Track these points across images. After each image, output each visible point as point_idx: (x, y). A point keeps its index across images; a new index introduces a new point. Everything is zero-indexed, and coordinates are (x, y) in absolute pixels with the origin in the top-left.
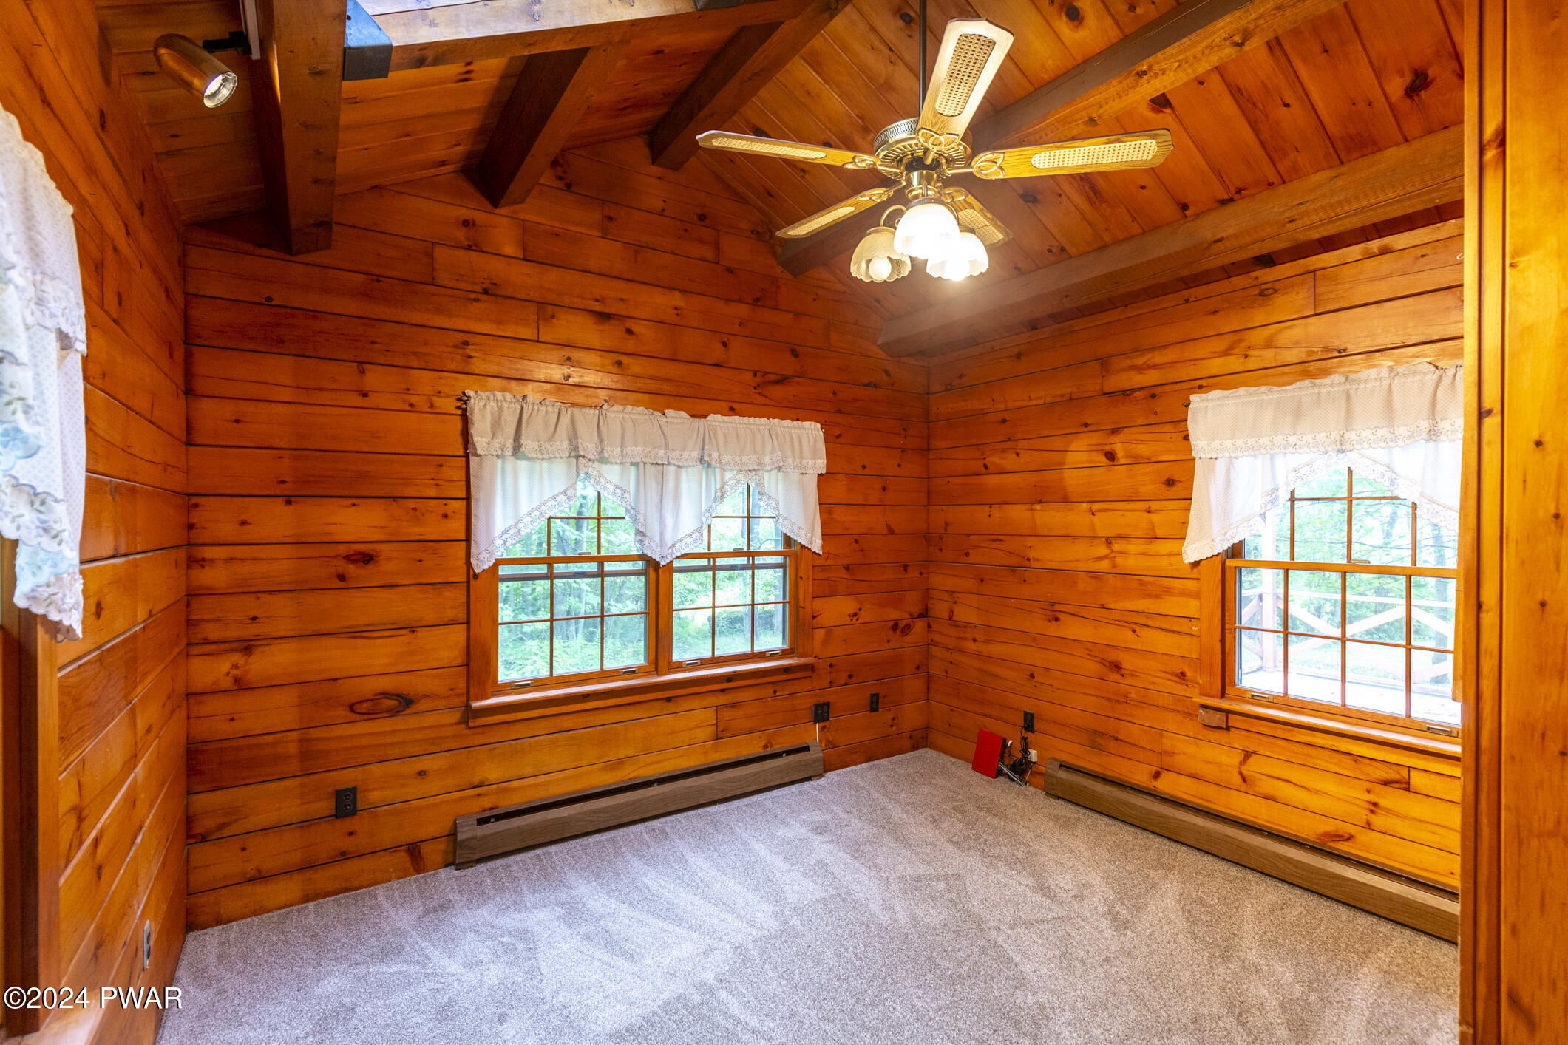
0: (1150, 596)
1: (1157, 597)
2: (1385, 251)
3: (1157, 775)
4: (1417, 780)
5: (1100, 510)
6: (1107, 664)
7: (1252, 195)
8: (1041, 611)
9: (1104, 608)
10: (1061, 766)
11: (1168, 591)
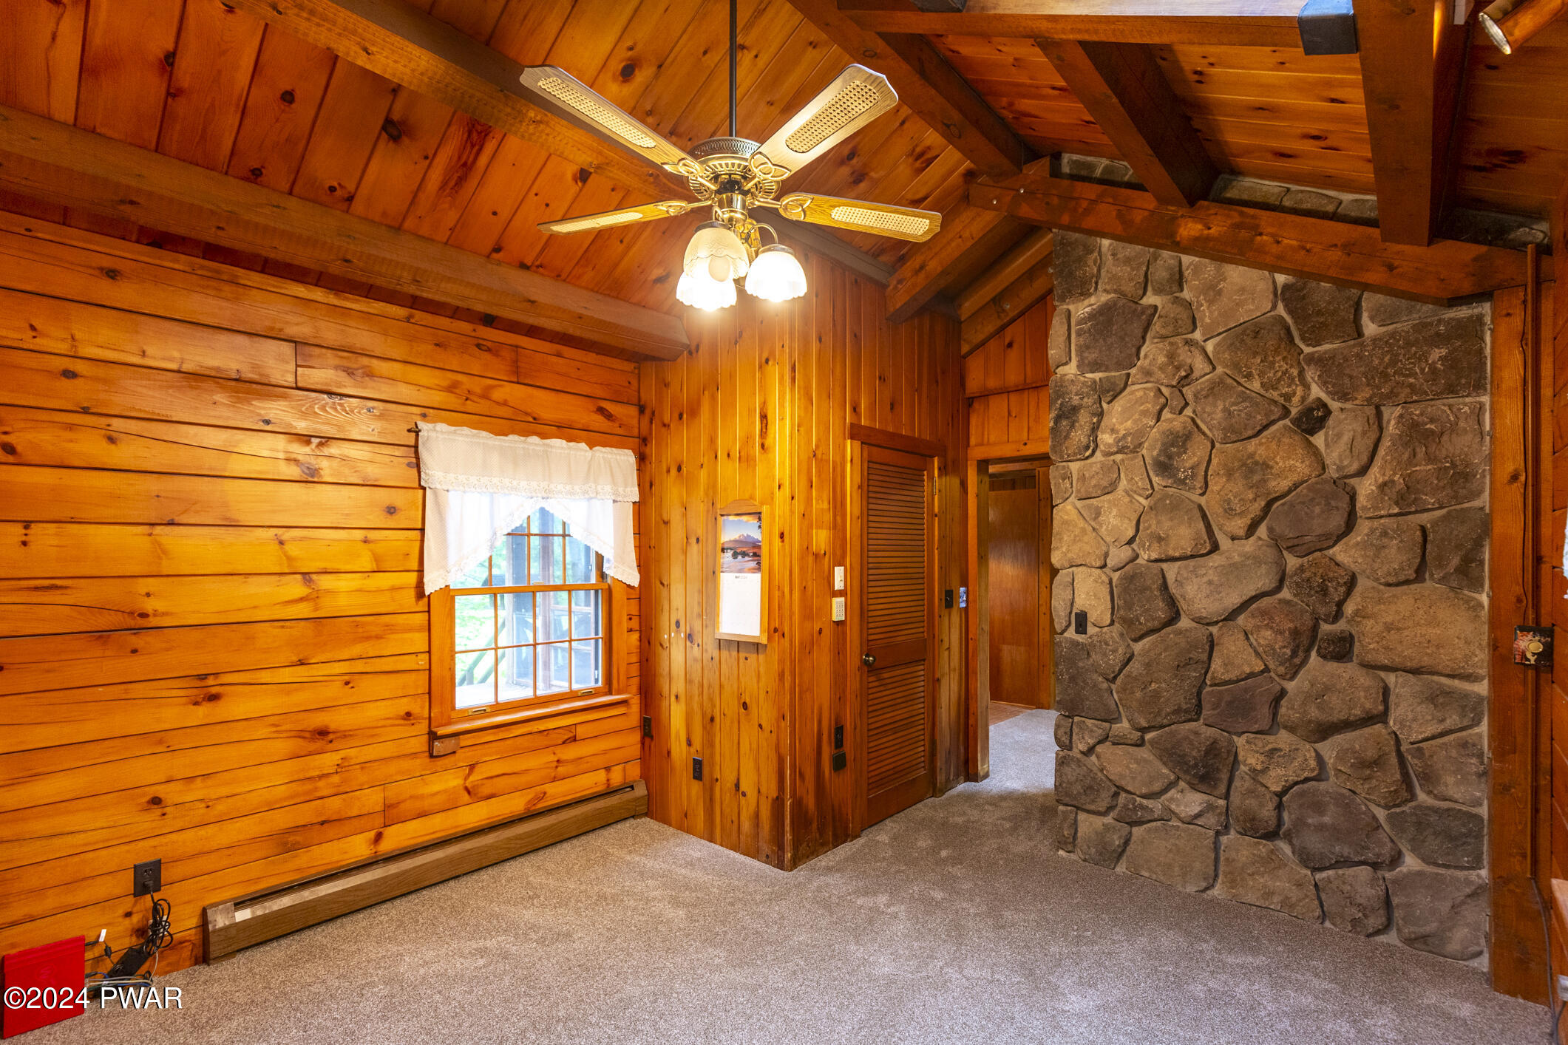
0: (368, 638)
1: (378, 637)
2: (559, 355)
3: (379, 837)
4: (581, 731)
5: (294, 539)
6: (307, 735)
7: (543, 275)
8: (181, 693)
9: (302, 664)
10: (236, 905)
11: (391, 629)
